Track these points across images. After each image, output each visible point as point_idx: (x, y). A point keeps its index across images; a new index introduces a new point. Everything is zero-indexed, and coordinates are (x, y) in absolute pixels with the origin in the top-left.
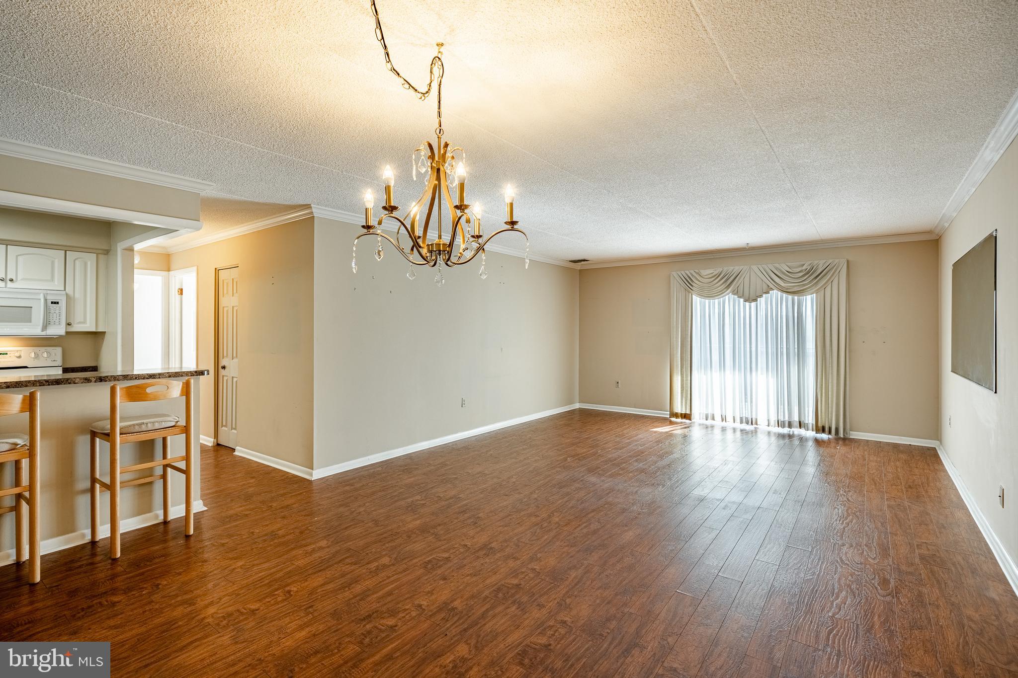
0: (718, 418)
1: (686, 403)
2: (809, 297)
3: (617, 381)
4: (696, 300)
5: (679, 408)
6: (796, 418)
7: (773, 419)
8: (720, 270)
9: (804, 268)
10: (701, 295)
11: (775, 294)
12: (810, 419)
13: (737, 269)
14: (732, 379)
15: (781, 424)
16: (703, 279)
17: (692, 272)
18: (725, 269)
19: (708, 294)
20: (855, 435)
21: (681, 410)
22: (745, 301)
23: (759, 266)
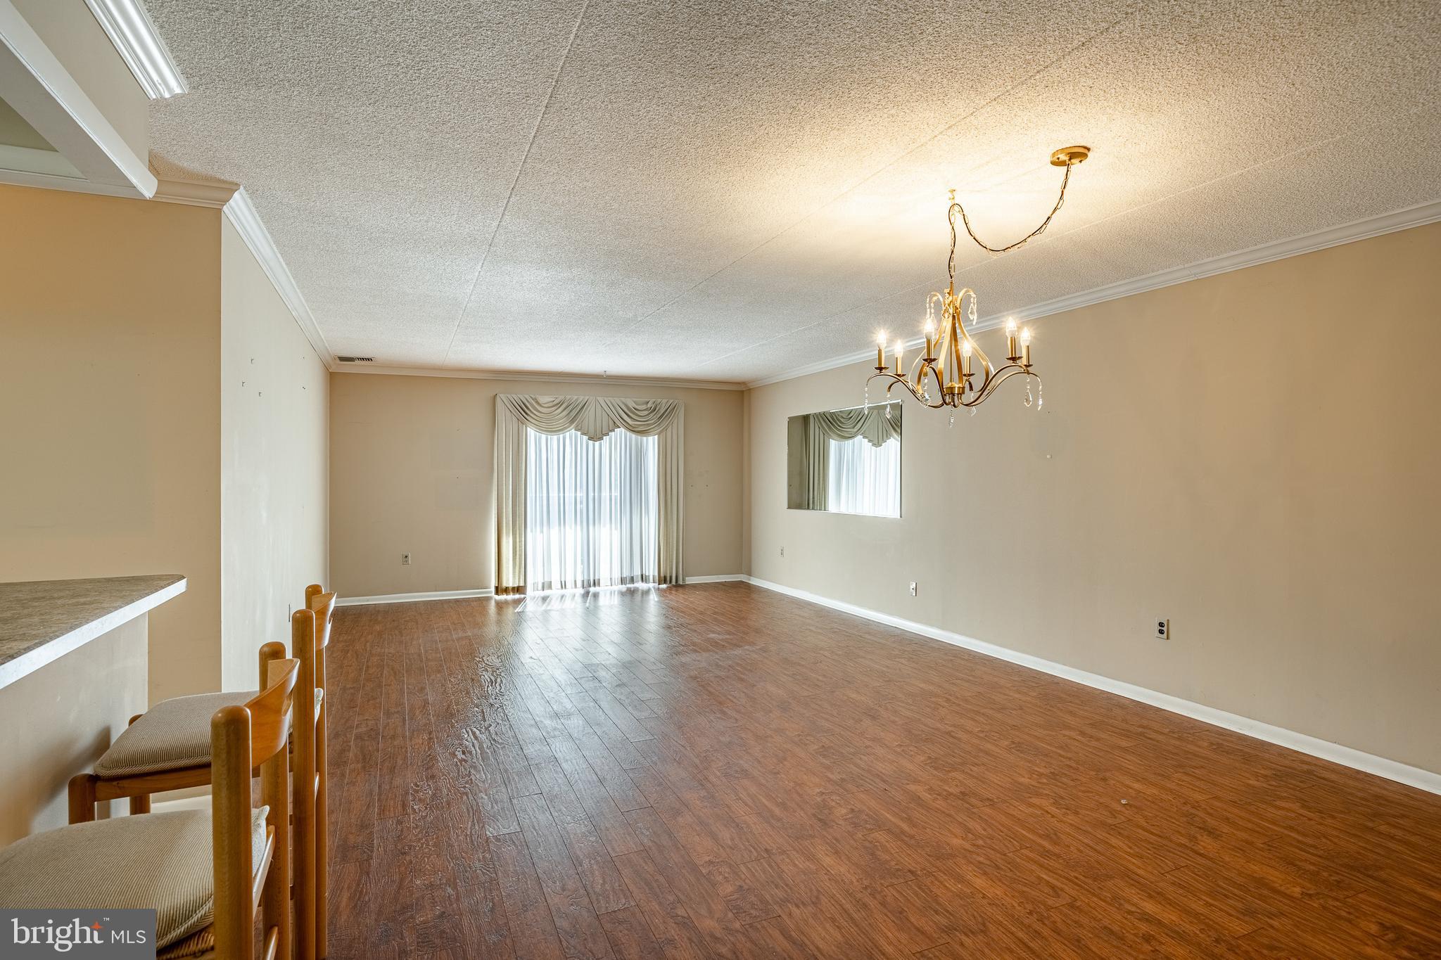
0: (556, 584)
1: (520, 572)
2: (650, 438)
3: (405, 554)
4: (531, 432)
5: (509, 581)
6: (637, 572)
7: (617, 576)
8: (561, 398)
9: (649, 405)
10: (541, 429)
11: (621, 432)
12: (652, 571)
13: (582, 398)
14: (573, 534)
15: (623, 581)
16: (543, 408)
17: (527, 396)
18: (568, 397)
19: (549, 428)
20: (691, 580)
21: (514, 582)
22: (590, 439)
23: (605, 399)
